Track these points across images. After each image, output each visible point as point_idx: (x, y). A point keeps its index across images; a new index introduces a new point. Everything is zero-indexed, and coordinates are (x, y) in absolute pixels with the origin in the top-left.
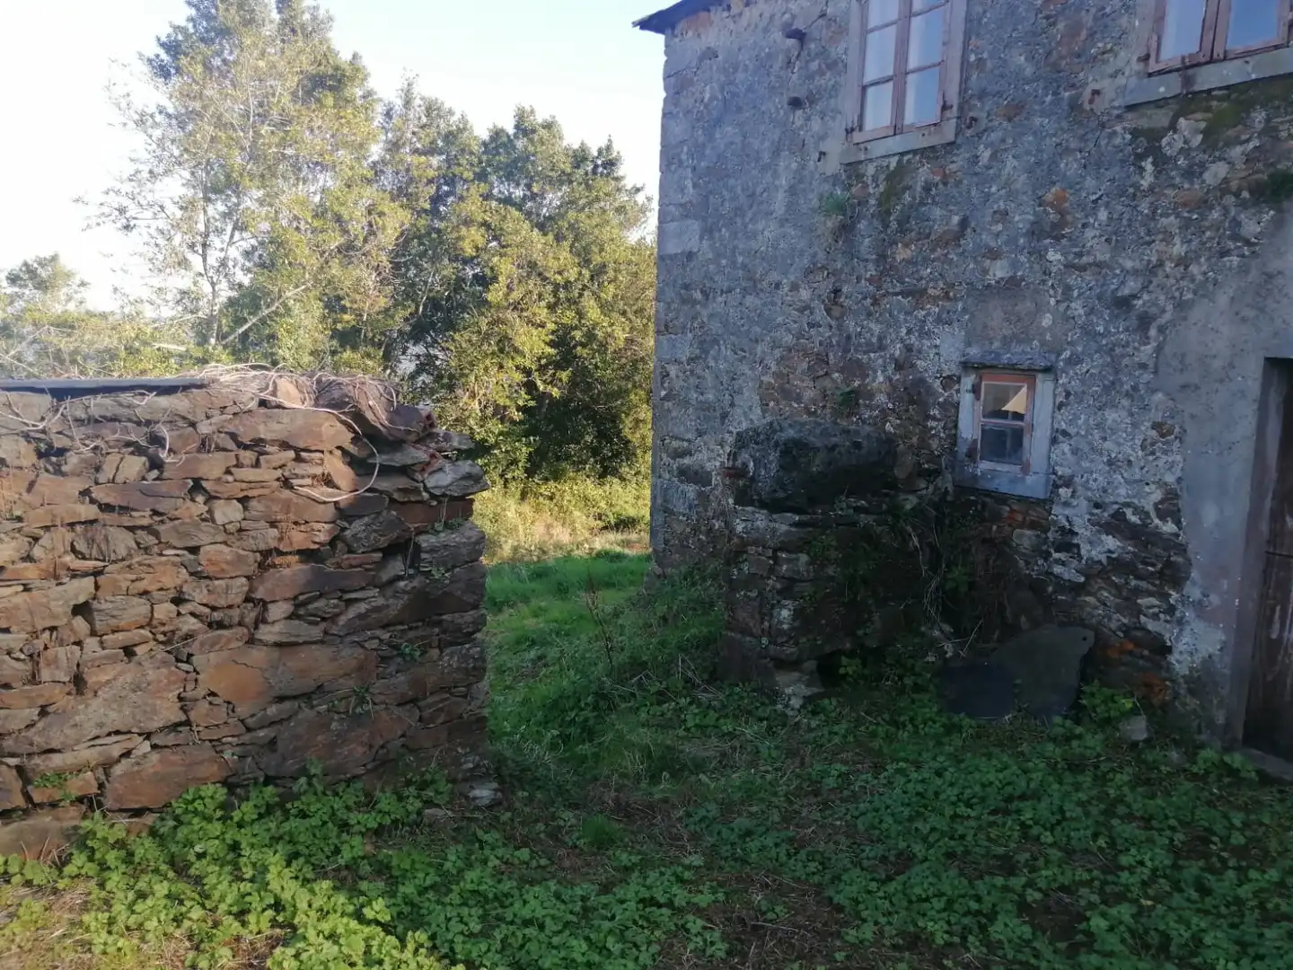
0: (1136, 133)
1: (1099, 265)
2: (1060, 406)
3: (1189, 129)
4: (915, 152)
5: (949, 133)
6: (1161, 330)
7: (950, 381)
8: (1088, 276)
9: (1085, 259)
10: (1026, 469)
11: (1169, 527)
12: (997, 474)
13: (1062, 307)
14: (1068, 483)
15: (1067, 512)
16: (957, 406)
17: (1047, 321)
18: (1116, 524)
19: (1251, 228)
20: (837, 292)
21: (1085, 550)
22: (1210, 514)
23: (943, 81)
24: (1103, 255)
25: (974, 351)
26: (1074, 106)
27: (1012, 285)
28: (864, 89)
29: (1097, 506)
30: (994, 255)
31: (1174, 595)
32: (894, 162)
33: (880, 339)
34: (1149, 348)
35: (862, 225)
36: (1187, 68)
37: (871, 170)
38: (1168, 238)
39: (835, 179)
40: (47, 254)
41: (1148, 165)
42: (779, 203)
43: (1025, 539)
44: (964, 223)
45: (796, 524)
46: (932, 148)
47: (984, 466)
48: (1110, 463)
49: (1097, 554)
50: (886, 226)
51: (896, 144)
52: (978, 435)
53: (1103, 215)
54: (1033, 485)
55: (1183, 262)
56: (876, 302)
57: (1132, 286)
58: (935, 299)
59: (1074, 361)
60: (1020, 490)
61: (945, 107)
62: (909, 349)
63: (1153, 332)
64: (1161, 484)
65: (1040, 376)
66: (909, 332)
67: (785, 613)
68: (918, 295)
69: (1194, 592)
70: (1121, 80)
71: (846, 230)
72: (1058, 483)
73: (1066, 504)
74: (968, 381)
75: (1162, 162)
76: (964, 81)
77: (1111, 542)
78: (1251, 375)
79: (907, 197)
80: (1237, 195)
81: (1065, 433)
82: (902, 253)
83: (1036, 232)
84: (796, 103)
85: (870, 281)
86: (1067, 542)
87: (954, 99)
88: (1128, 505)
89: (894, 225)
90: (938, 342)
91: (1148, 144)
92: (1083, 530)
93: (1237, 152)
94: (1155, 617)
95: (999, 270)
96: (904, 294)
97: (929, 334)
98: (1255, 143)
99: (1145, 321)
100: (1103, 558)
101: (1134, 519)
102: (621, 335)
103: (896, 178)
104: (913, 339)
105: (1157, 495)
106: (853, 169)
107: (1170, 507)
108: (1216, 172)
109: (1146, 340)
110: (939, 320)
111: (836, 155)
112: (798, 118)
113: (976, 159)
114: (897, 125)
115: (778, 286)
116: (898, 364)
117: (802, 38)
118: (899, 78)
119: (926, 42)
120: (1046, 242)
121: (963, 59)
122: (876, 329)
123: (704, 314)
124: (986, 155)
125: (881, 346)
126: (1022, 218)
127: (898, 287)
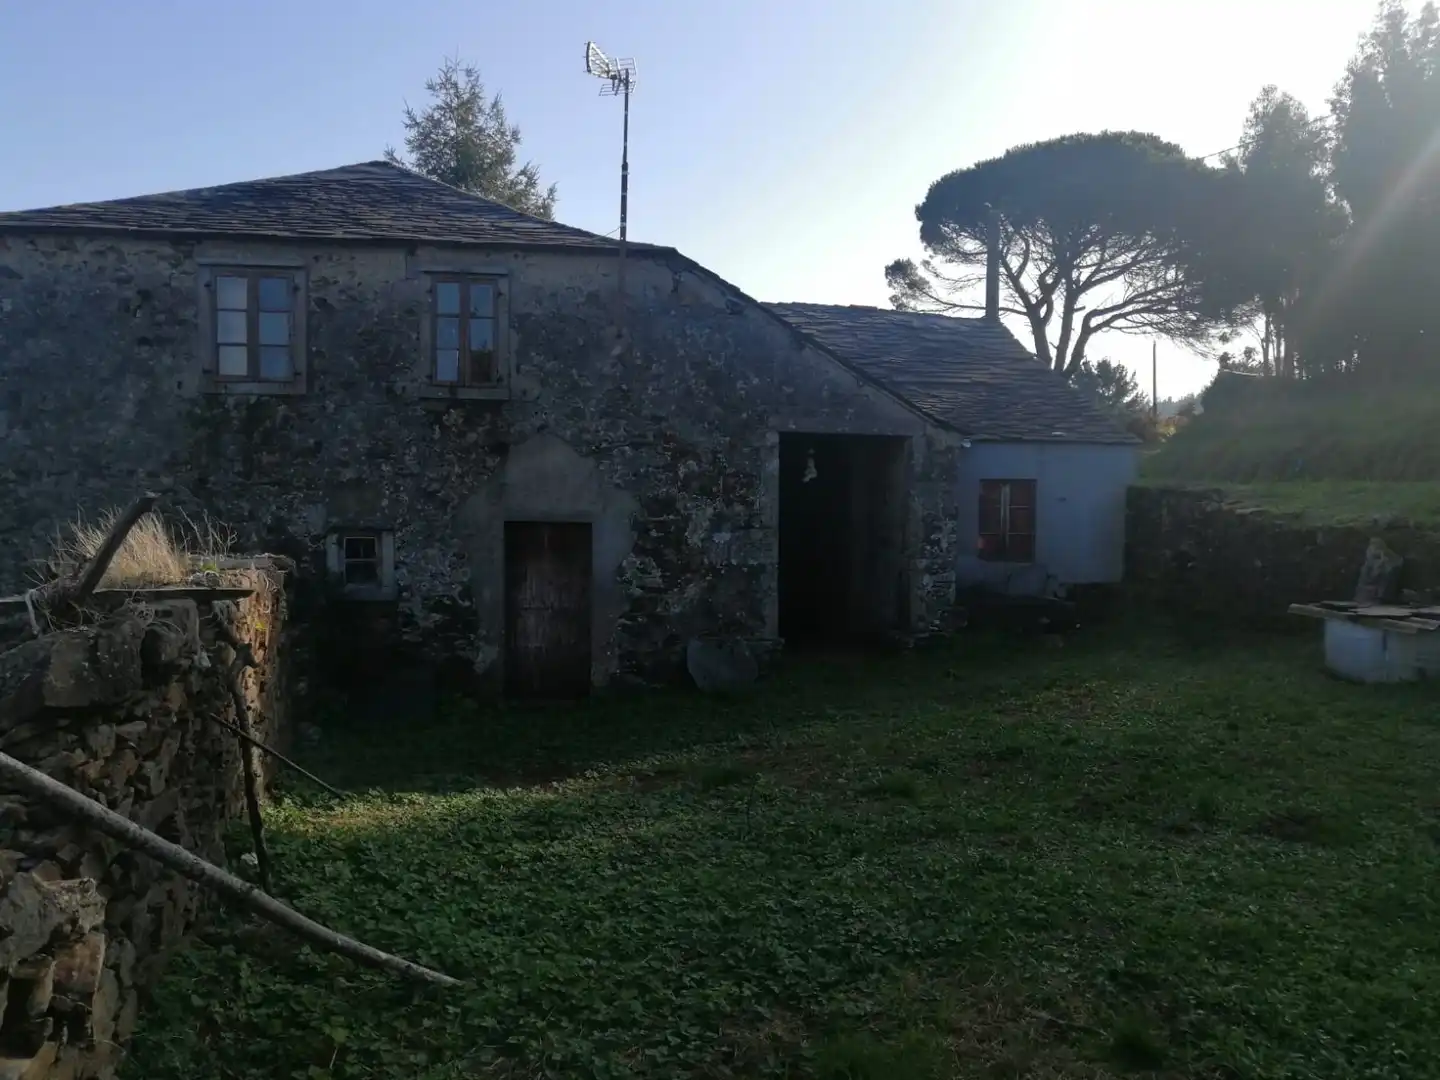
0: (429, 412)
1: (412, 475)
2: (399, 548)
3: (454, 416)
4: (271, 396)
5: (302, 389)
6: (453, 508)
7: (316, 539)
8: (408, 480)
9: (404, 472)
10: (380, 585)
11: (467, 604)
12: (361, 590)
13: (394, 496)
14: (406, 588)
15: (409, 605)
16: (324, 553)
17: (385, 502)
18: (438, 607)
19: (490, 463)
20: (203, 481)
21: (422, 624)
22: (487, 594)
23: (292, 358)
24: (416, 470)
25: (334, 520)
26: (390, 391)
27: (358, 482)
28: (218, 346)
29: (426, 599)
30: (345, 465)
31: (472, 636)
32: (253, 400)
33: (250, 512)
34: (447, 517)
35: (226, 436)
36: (452, 387)
37: (231, 401)
38: (451, 464)
39: (193, 402)
41: (437, 428)
42: (128, 410)
43: (382, 625)
44: (318, 445)
45: (306, 630)
46: (288, 396)
47: (350, 586)
48: (431, 576)
49: (429, 624)
50: (250, 439)
51: (254, 388)
52: (344, 569)
53: (414, 449)
54: (387, 592)
55: (461, 476)
56: (245, 488)
57: (435, 486)
58: (299, 489)
59: (405, 524)
60: (374, 598)
61: (297, 374)
62: (280, 519)
63: (449, 509)
64: (461, 583)
65: (384, 534)
66: (279, 508)
68: (284, 485)
69: (483, 632)
70: (416, 384)
71: (211, 439)
72: (401, 590)
73: (408, 600)
74: (334, 538)
75: (443, 427)
76: (310, 365)
77: (436, 617)
78: (498, 531)
79: (268, 423)
80: (483, 448)
81: (404, 563)
82: (266, 458)
83: (371, 454)
84: (143, 341)
85: (239, 474)
86: (410, 620)
87: (302, 367)
88: (444, 596)
89: (257, 439)
90: (305, 515)
91: (436, 418)
92: (418, 612)
93: (480, 429)
94: (464, 649)
95: (348, 474)
96: (273, 484)
97: (297, 511)
98: (487, 427)
99: (444, 503)
100: (432, 626)
101: (448, 602)
103: (256, 410)
104: (283, 513)
105: (460, 588)
106: (212, 399)
107: (466, 593)
108: (472, 437)
109: (446, 513)
110: (304, 501)
111: (193, 384)
112: (144, 352)
113: (324, 408)
114: (254, 375)
115: (131, 473)
116: (270, 530)
117: (145, 295)
118: (253, 347)
119: (275, 329)
120: (381, 460)
121: (309, 351)
122: (246, 506)
123: (22, 492)
124: (331, 407)
125: (252, 516)
126: (361, 445)
127: (266, 480)
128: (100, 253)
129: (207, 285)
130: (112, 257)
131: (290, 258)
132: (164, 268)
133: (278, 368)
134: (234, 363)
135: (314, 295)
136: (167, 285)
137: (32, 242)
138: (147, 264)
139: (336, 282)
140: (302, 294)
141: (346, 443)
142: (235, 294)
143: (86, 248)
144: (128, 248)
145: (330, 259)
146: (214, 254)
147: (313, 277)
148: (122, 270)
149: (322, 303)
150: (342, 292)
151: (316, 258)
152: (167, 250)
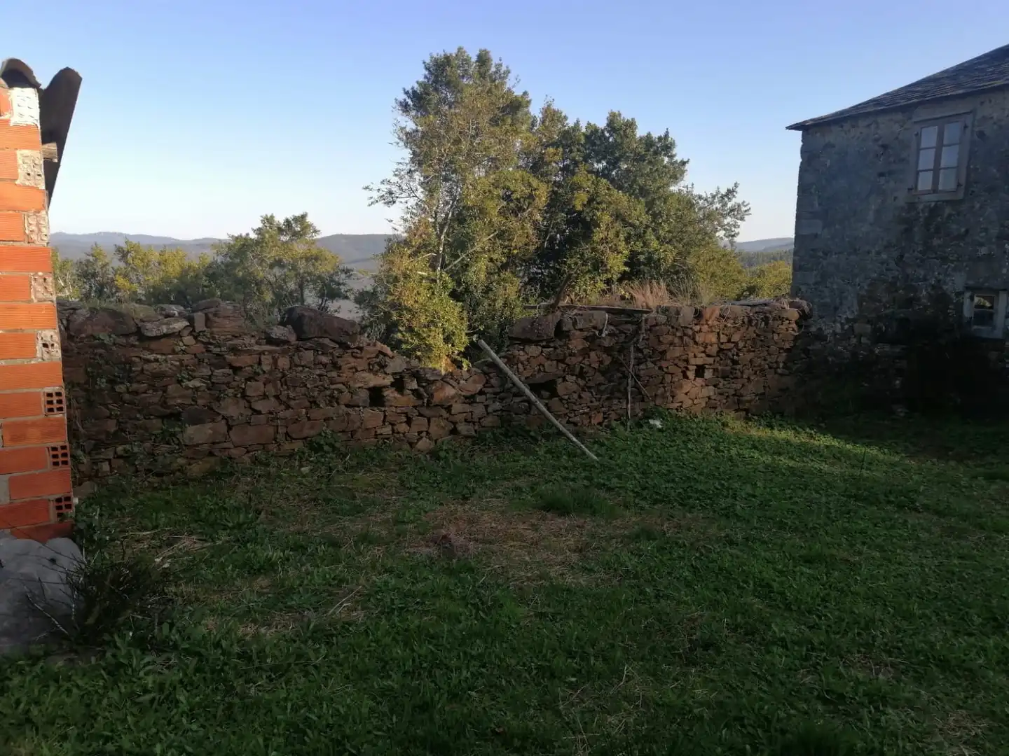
4: (943, 201)
5: (961, 195)
7: (959, 294)
10: (994, 328)
12: (983, 331)
16: (962, 304)
17: (1004, 271)
20: (902, 256)
23: (958, 175)
25: (971, 283)
27: (989, 257)
28: (918, 173)
30: (982, 245)
32: (933, 204)
33: (924, 277)
35: (916, 229)
37: (921, 207)
39: (901, 209)
40: (298, 214)
42: (871, 216)
43: (993, 355)
44: (967, 231)
45: (903, 349)
46: (952, 201)
47: (975, 327)
50: (928, 230)
51: (934, 197)
52: (972, 315)
54: (998, 334)
56: (922, 261)
58: (952, 262)
60: (991, 336)
61: (959, 185)
62: (939, 281)
65: (1001, 292)
66: (939, 274)
67: (898, 382)
68: (944, 259)
71: (908, 231)
72: (1007, 333)
74: (968, 294)
76: (968, 175)
79: (939, 219)
82: (936, 242)
83: (1000, 237)
84: (881, 175)
85: (920, 252)
87: (963, 181)
89: (932, 230)
90: (954, 278)
95: (983, 251)
96: (937, 258)
97: (949, 275)
103: (934, 211)
104: (941, 277)
106: (912, 206)
110: (954, 269)
111: (902, 198)
112: (882, 180)
113: (973, 207)
114: (935, 190)
115: (869, 252)
116: (933, 287)
117: (885, 147)
118: (936, 170)
119: (950, 158)
120: (1005, 241)
121: (968, 167)
122: (922, 272)
123: (824, 263)
124: (978, 206)
125: (925, 279)
126: (994, 231)
127: (934, 256)
128: (868, 126)
129: (917, 135)
130: (873, 127)
131: (962, 107)
132: (896, 128)
133: (947, 183)
134: (925, 183)
135: (977, 129)
136: (897, 138)
137: (842, 127)
138: (888, 127)
139: (992, 118)
140: (968, 131)
141: (986, 230)
142: (929, 137)
143: (862, 123)
144: (880, 119)
145: (990, 101)
146: (922, 114)
147: (979, 116)
148: (877, 134)
149: (981, 135)
150: (995, 123)
151: (982, 103)
152: (899, 116)
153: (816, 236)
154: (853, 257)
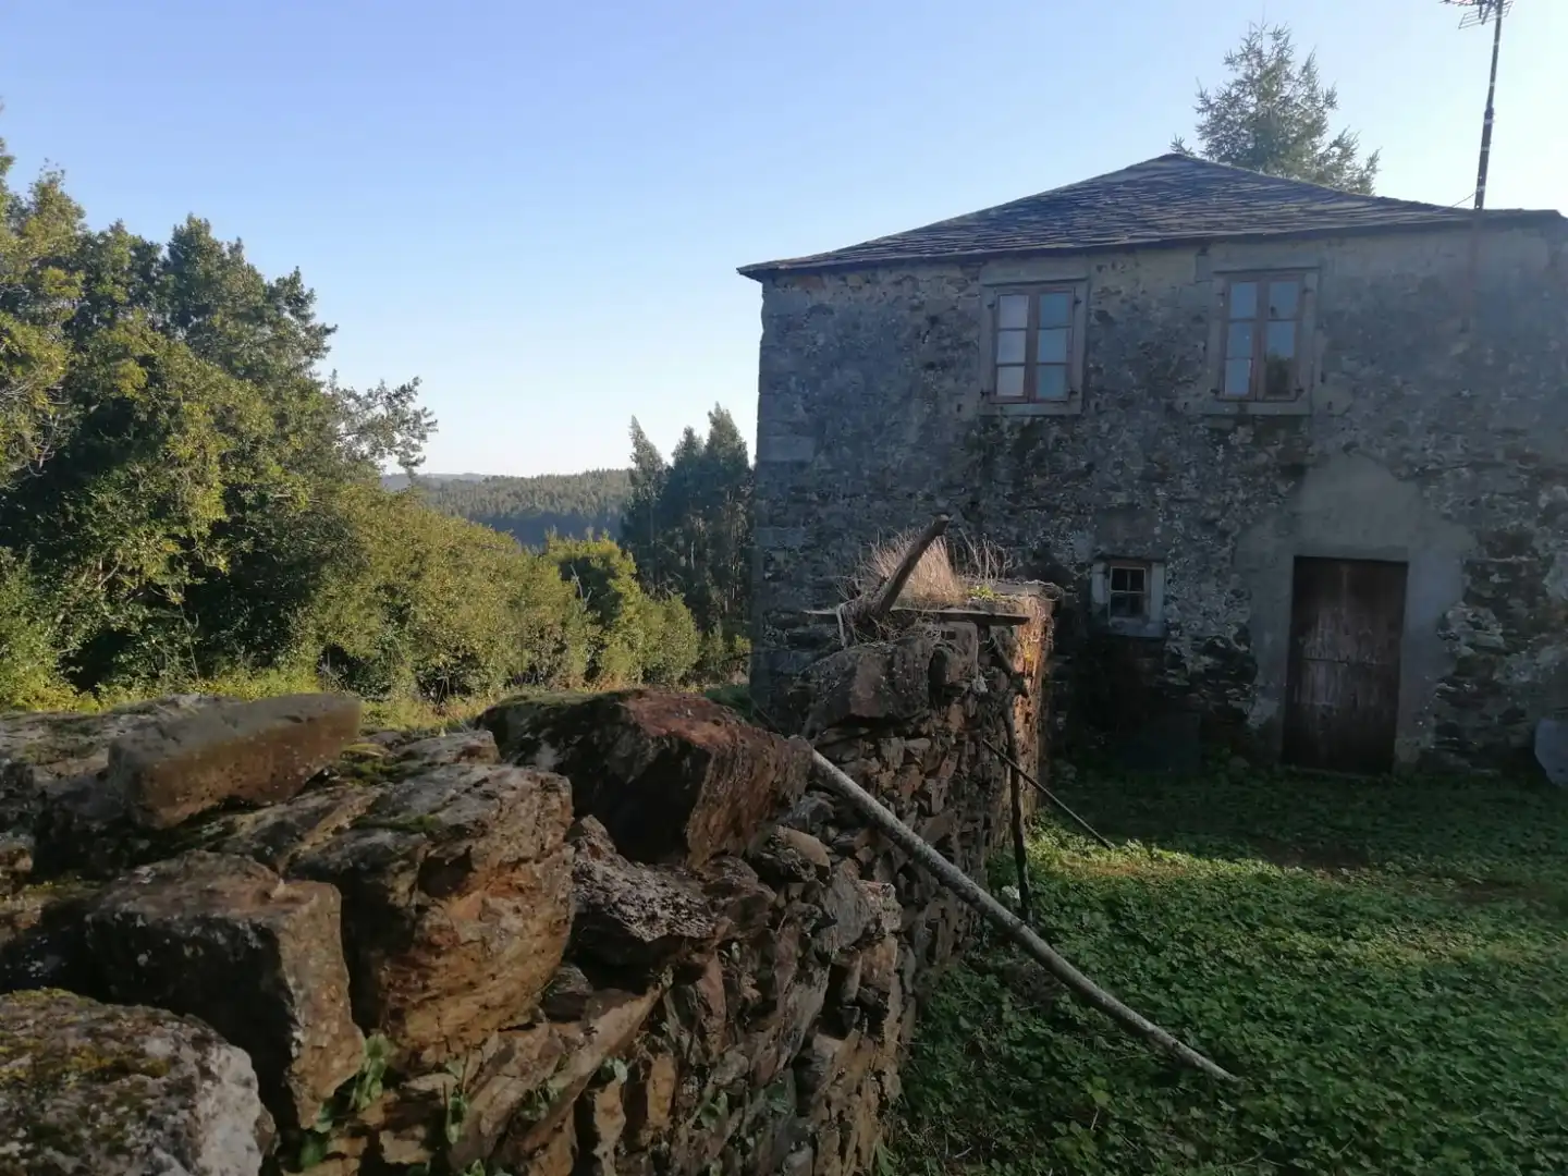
0: (1212, 430)
1: (1189, 501)
2: (1169, 582)
3: (1242, 435)
4: (1045, 416)
5: (1076, 408)
6: (1234, 539)
7: (1081, 567)
8: (1185, 506)
9: (1182, 496)
10: (1147, 620)
11: (1243, 648)
12: (1126, 624)
13: (1168, 523)
14: (1177, 627)
15: (1176, 644)
16: (1089, 583)
17: (1157, 531)
18: (1210, 649)
19: (1282, 489)
20: (974, 503)
21: (1189, 665)
22: (1268, 638)
23: (1068, 377)
24: (1196, 496)
25: (1103, 548)
26: (1170, 408)
27: (1131, 507)
28: (997, 366)
29: (1197, 639)
30: (1117, 489)
31: (1248, 686)
32: (1027, 421)
33: (1018, 537)
34: (1227, 549)
35: (999, 459)
36: (1242, 401)
37: (1007, 423)
38: (1235, 490)
39: (971, 425)
41: (1221, 448)
42: (912, 436)
43: (1146, 663)
44: (1090, 467)
45: (1067, 662)
46: (1062, 417)
47: (1114, 620)
48: (1204, 614)
49: (1199, 668)
50: (1022, 461)
51: (1030, 409)
52: (1108, 600)
53: (1193, 472)
54: (1152, 630)
55: (1246, 502)
56: (1012, 512)
57: (1214, 514)
58: (1068, 514)
59: (1177, 556)
60: (1141, 634)
61: (1073, 393)
62: (1047, 545)
63: (1229, 540)
64: (1238, 624)
65: (1154, 564)
66: (1046, 533)
68: (1053, 510)
69: (1259, 681)
70: (1200, 400)
71: (987, 462)
72: (1168, 628)
73: (1176, 640)
74: (1100, 567)
75: (1227, 446)
76: (1086, 378)
77: (1207, 660)
78: (1287, 565)
79: (1041, 445)
80: (1274, 470)
81: (1173, 598)
82: (1037, 481)
83: (1147, 478)
84: (931, 366)
85: (1010, 497)
86: (1177, 661)
87: (1078, 385)
88: (1218, 637)
89: (1029, 462)
90: (1071, 541)
91: (1220, 436)
92: (1187, 654)
93: (1271, 450)
94: (1237, 700)
95: (1120, 499)
96: (1041, 508)
97: (1063, 536)
98: (1280, 446)
99: (1224, 534)
100: (1202, 670)
101: (1221, 645)
102: (305, 498)
103: (1030, 432)
104: (1049, 539)
105: (1235, 630)
106: (989, 422)
107: (1244, 635)
108: (1262, 458)
109: (1225, 545)
110: (1071, 527)
111: (971, 409)
112: (930, 376)
113: (1099, 428)
114: (1029, 397)
115: (910, 495)
116: (1036, 556)
117: (934, 320)
118: (1030, 365)
119: (1053, 347)
120: (1154, 484)
121: (1085, 365)
122: (1014, 530)
123: (822, 513)
124: (1105, 427)
125: (1020, 542)
126: (1137, 469)
127: (1035, 504)
128: (898, 283)
129: (991, 306)
130: (907, 285)
131: (1072, 270)
132: (951, 292)
133: (1053, 387)
134: (1011, 383)
135: (1094, 308)
136: (954, 308)
137: (844, 279)
138: (936, 289)
139: (1119, 292)
140: (1082, 308)
141: (1120, 465)
142: (1016, 312)
143: (887, 278)
144: (923, 275)
145: (1114, 266)
146: (997, 273)
147: (1096, 289)
148: (914, 297)
149: (1103, 316)
150: (1123, 301)
151: (1100, 269)
152: (957, 273)
153: (802, 465)
154: (878, 504)
